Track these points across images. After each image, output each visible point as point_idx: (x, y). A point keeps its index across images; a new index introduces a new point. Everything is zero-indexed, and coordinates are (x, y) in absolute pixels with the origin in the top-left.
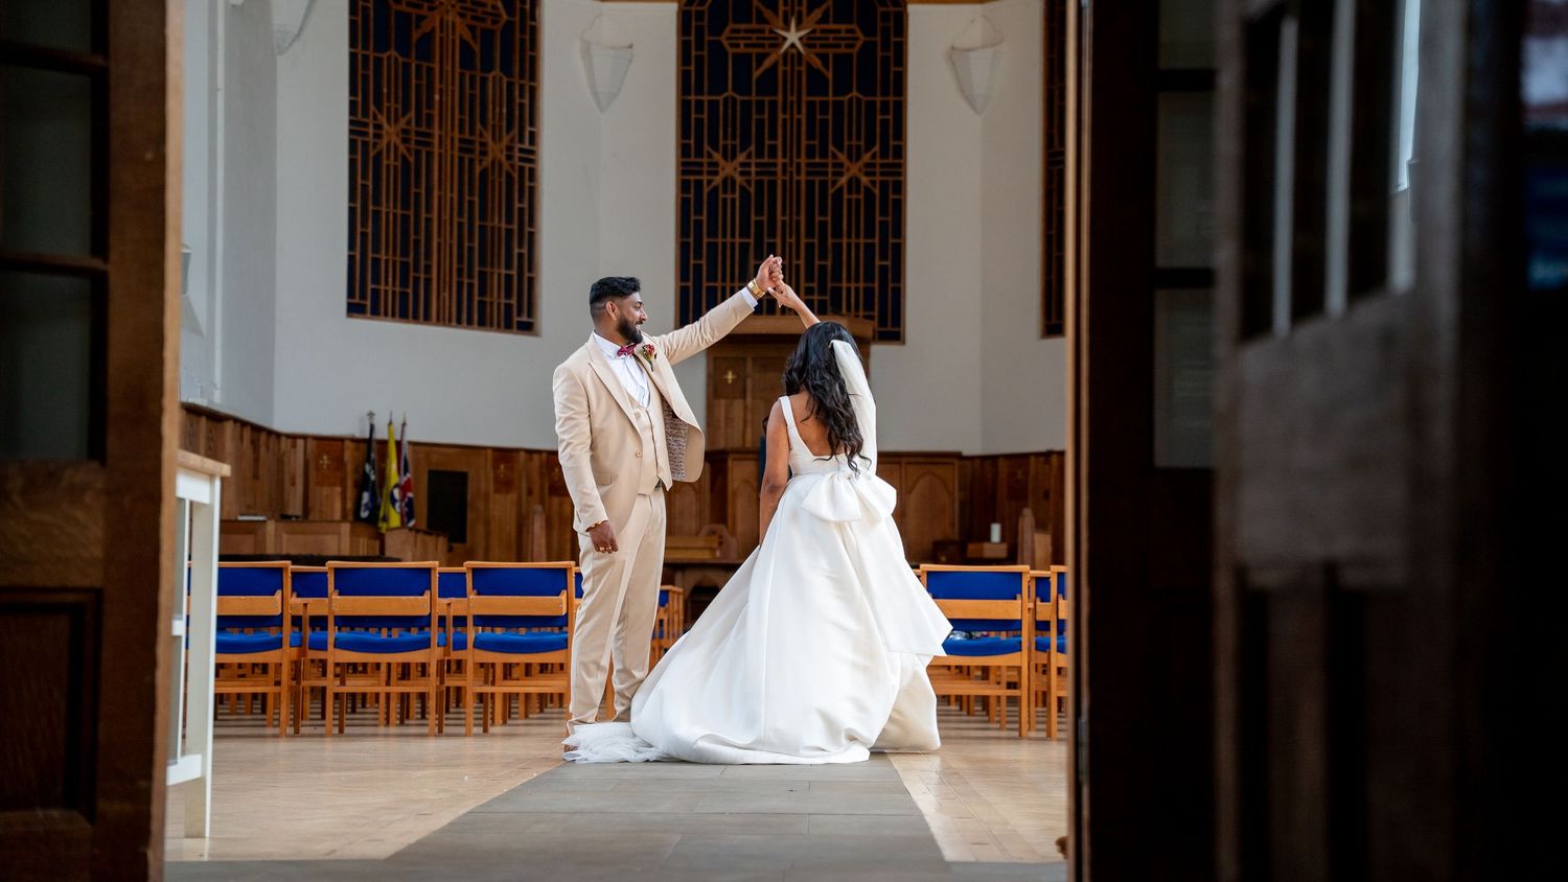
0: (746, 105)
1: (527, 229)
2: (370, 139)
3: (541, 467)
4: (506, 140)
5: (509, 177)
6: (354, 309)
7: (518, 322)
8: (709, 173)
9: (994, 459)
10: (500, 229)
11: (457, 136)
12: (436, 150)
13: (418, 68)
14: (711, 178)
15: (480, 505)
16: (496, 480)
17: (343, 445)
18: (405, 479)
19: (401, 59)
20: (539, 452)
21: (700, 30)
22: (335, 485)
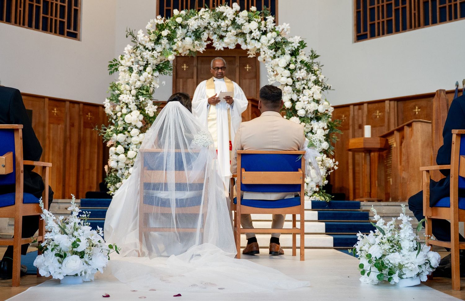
3: (79, 112)
7: (68, 32)
15: (41, 130)
20: (78, 103)
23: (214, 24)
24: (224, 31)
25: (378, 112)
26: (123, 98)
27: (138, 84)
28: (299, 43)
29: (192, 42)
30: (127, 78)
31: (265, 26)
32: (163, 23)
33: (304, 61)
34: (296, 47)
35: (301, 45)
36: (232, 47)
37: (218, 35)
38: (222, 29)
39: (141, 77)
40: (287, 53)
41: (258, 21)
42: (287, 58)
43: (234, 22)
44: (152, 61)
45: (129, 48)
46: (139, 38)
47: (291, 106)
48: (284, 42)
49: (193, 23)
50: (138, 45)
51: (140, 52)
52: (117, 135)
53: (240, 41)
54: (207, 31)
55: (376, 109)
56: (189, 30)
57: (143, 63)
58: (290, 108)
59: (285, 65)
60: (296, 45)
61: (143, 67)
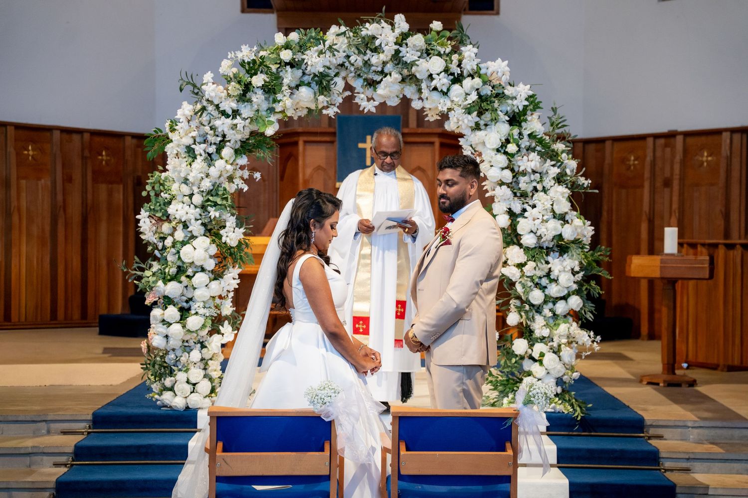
20: (79, 132)
23: (357, 60)
24: (376, 72)
25: (706, 154)
26: (177, 211)
27: (207, 184)
28: (527, 99)
29: (312, 96)
30: (183, 169)
31: (459, 65)
32: (255, 58)
33: (536, 136)
34: (521, 108)
35: (531, 103)
36: (394, 102)
37: (365, 80)
38: (373, 68)
39: (212, 168)
40: (502, 119)
41: (444, 52)
42: (502, 129)
43: (397, 56)
44: (233, 136)
45: (186, 109)
46: (206, 92)
47: (509, 223)
48: (497, 95)
49: (315, 61)
50: (205, 104)
51: (208, 118)
52: (165, 284)
53: (409, 91)
54: (343, 73)
55: (702, 149)
56: (307, 72)
57: (216, 139)
58: (506, 228)
59: (498, 144)
60: (520, 103)
61: (214, 147)
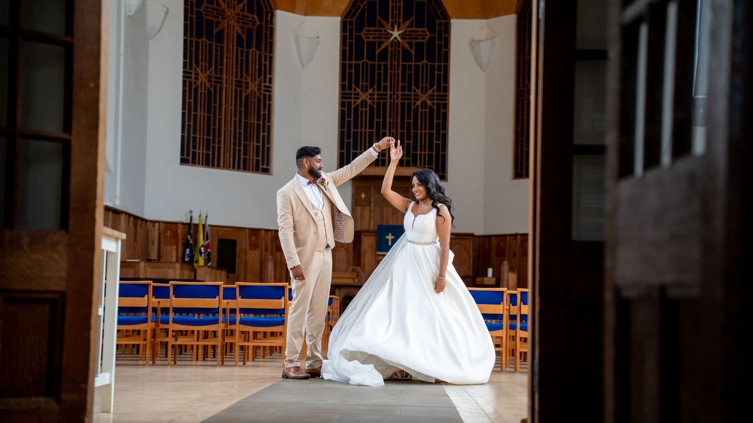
0: (373, 66)
1: (267, 124)
2: (193, 80)
3: (272, 238)
4: (257, 81)
5: (259, 99)
6: (184, 161)
7: (262, 168)
8: (355, 98)
9: (489, 237)
10: (254, 124)
11: (234, 79)
12: (224, 85)
13: (216, 46)
14: (355, 100)
15: (243, 255)
16: (250, 244)
17: (177, 225)
18: (207, 242)
19: (208, 42)
20: (271, 230)
21: (351, 30)
22: (173, 245)
